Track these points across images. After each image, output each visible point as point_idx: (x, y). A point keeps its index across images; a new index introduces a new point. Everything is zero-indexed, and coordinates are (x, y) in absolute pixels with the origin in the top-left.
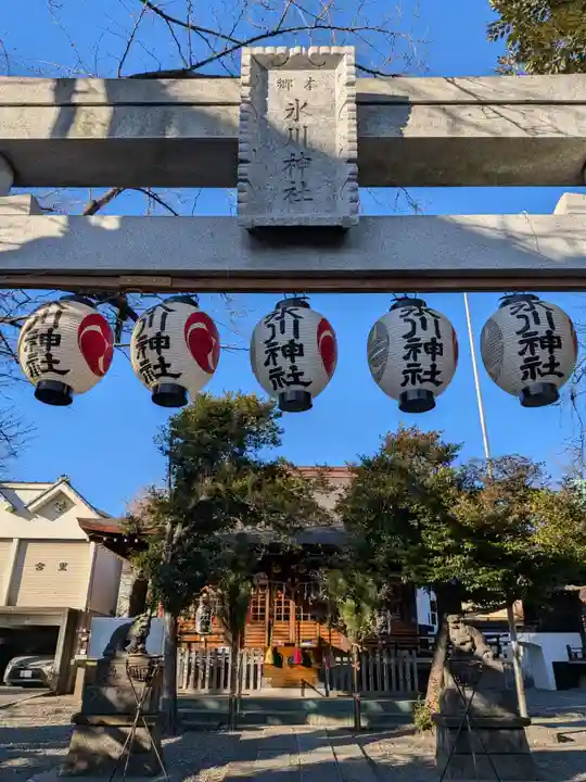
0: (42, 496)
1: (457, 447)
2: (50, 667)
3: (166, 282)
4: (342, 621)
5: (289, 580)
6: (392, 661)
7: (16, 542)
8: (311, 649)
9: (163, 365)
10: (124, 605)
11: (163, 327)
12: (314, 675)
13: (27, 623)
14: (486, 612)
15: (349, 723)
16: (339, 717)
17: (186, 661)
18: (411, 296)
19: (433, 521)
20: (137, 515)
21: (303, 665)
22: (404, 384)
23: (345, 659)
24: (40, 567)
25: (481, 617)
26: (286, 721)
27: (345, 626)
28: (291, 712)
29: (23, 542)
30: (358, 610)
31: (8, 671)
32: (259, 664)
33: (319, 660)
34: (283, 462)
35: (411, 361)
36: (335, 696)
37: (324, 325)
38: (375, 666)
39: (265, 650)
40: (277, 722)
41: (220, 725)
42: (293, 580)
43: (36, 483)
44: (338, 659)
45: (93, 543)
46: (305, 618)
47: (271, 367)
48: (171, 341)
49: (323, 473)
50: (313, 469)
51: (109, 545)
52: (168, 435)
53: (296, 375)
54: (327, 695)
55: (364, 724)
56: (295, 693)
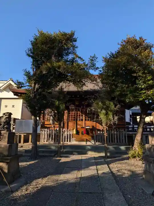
0: (4, 85)
4: (100, 118)
5: (82, 107)
6: (118, 133)
8: (89, 129)
12: (90, 137)
15: (103, 154)
16: (99, 152)
19: (144, 73)
21: (86, 134)
23: (101, 132)
24: (6, 106)
26: (80, 153)
27: (102, 120)
28: (81, 150)
30: (107, 114)
32: (71, 134)
33: (92, 133)
36: (98, 144)
38: (112, 135)
40: (76, 154)
41: (55, 155)
42: (83, 107)
43: (2, 81)
44: (99, 132)
46: (88, 120)
54: (95, 144)
55: (108, 154)
56: (84, 143)
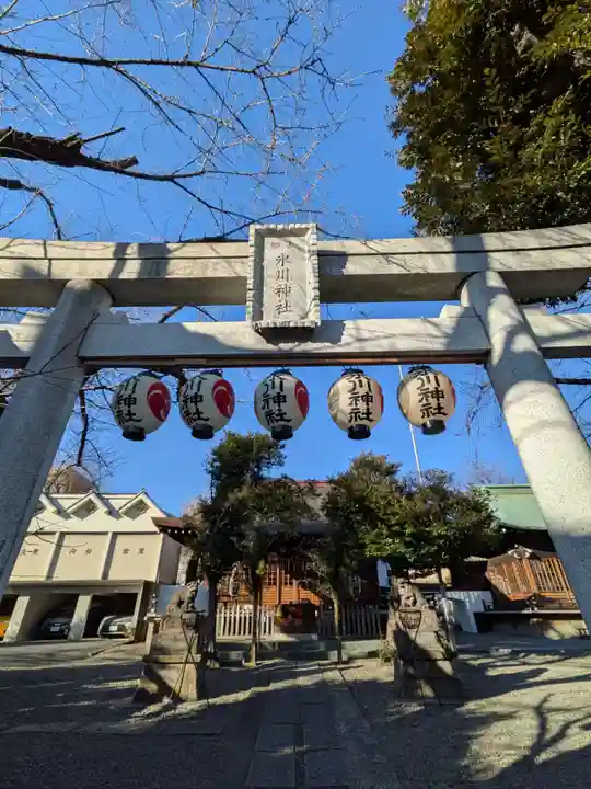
0: (129, 502)
1: (400, 465)
2: (130, 623)
3: (203, 362)
5: (292, 557)
7: (110, 535)
9: (198, 412)
10: (182, 577)
11: (199, 390)
13: (116, 591)
14: (423, 576)
17: (223, 615)
18: (354, 367)
20: (191, 514)
22: (350, 421)
24: (126, 551)
25: (420, 580)
29: (115, 535)
31: (100, 627)
32: (273, 616)
34: (286, 477)
35: (354, 406)
37: (299, 384)
39: (276, 607)
42: (294, 557)
43: (125, 493)
45: (162, 535)
47: (266, 410)
48: (204, 398)
49: (312, 485)
50: (306, 482)
51: (172, 535)
52: (211, 461)
53: (281, 415)
